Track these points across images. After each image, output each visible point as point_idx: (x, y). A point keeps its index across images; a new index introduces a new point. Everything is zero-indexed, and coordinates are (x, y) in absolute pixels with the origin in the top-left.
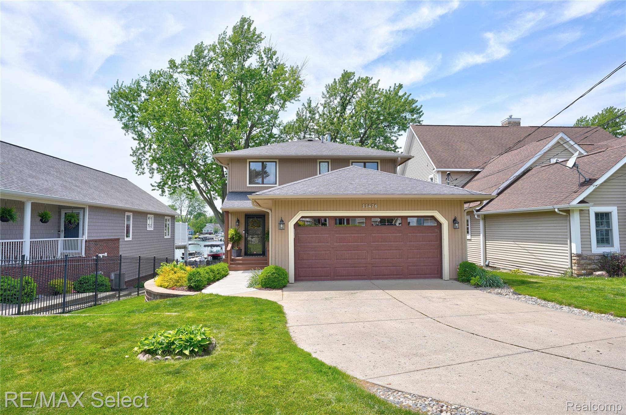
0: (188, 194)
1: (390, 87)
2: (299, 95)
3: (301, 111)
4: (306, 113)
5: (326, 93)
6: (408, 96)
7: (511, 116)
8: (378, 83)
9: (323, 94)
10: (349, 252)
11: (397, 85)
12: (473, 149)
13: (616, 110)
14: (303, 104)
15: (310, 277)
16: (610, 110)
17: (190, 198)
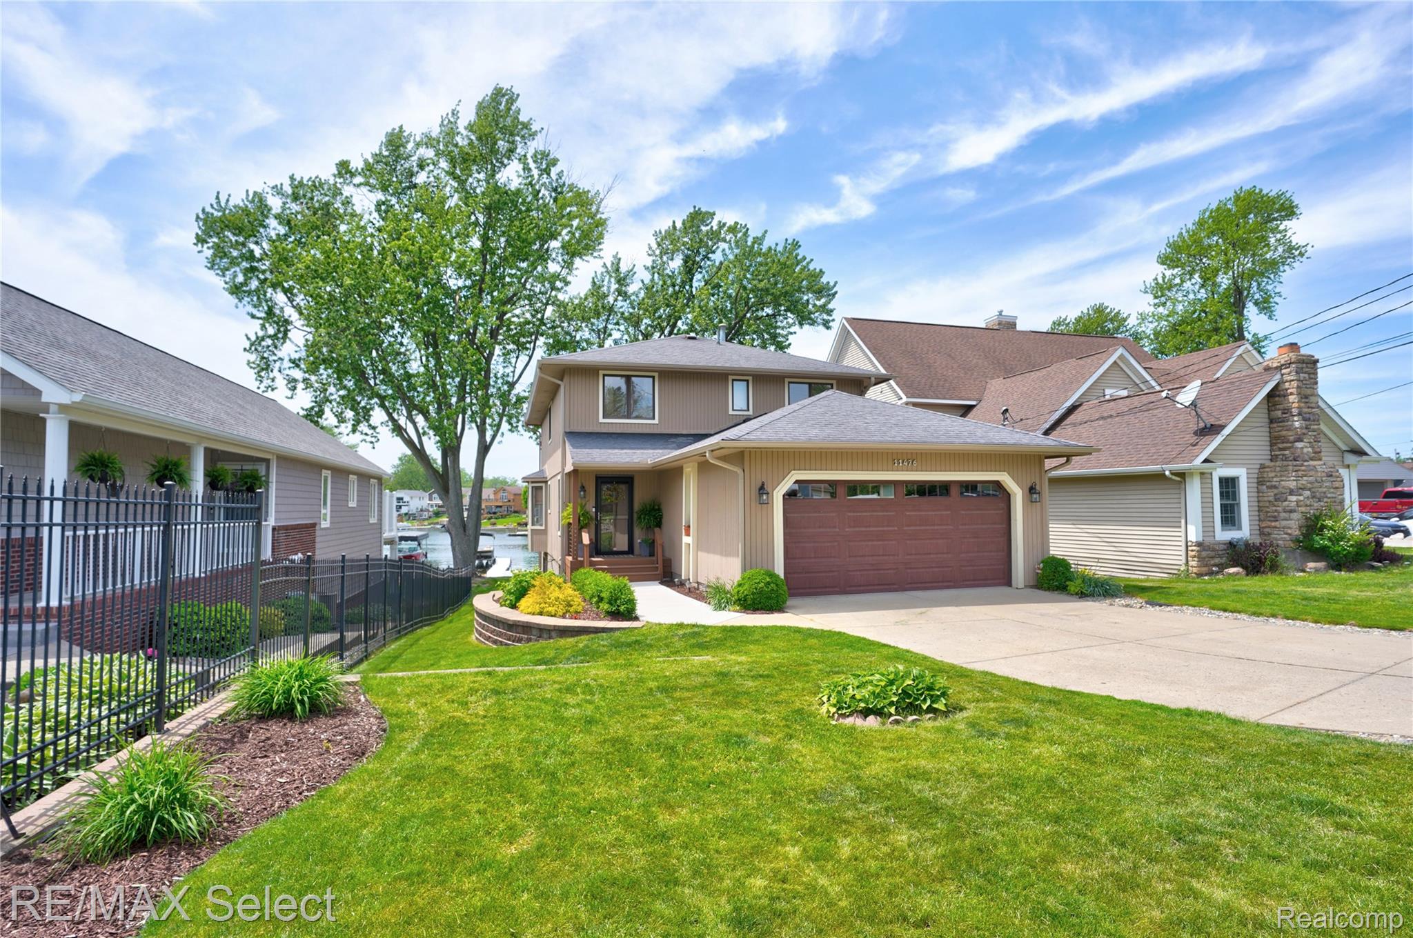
0: (366, 434)
1: (777, 244)
2: (600, 247)
3: (599, 277)
4: (610, 282)
5: (654, 246)
6: (808, 263)
7: (1001, 312)
8: (764, 236)
9: (650, 248)
10: (870, 543)
11: (790, 241)
12: (955, 366)
13: (1108, 310)
14: (605, 264)
15: (805, 588)
16: (1100, 310)
17: (372, 442)
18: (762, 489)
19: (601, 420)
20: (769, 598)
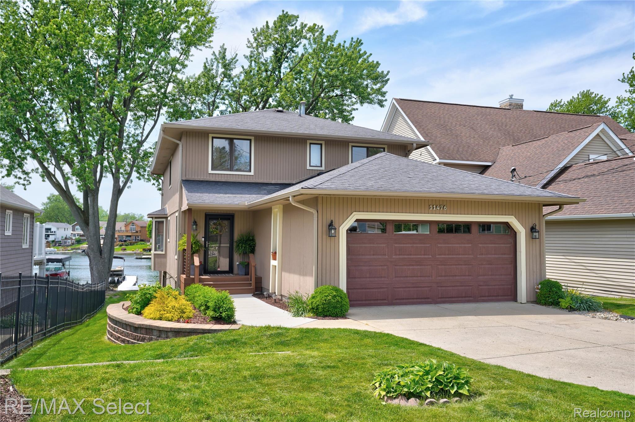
0: (20, 178)
1: (345, 42)
2: (211, 39)
3: (209, 62)
4: (218, 66)
5: (252, 40)
6: (368, 57)
7: (511, 96)
8: (335, 35)
9: (249, 42)
10: (411, 267)
11: (355, 40)
12: (476, 136)
14: (214, 52)
15: (362, 300)
17: (24, 185)
18: (331, 226)
19: (210, 171)
20: (335, 307)
